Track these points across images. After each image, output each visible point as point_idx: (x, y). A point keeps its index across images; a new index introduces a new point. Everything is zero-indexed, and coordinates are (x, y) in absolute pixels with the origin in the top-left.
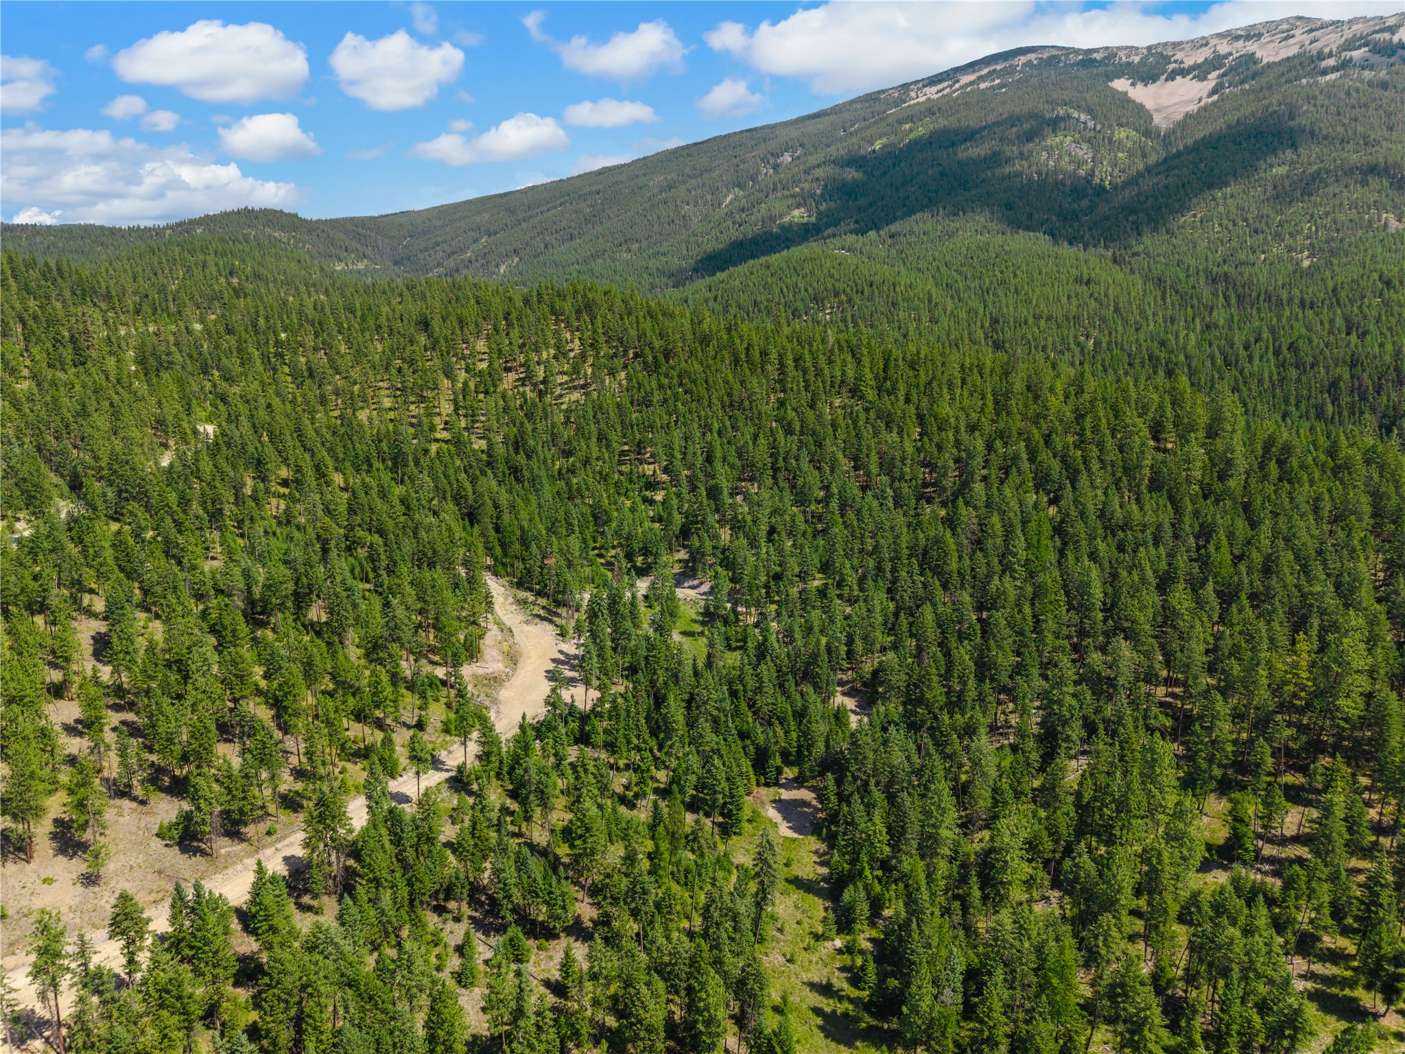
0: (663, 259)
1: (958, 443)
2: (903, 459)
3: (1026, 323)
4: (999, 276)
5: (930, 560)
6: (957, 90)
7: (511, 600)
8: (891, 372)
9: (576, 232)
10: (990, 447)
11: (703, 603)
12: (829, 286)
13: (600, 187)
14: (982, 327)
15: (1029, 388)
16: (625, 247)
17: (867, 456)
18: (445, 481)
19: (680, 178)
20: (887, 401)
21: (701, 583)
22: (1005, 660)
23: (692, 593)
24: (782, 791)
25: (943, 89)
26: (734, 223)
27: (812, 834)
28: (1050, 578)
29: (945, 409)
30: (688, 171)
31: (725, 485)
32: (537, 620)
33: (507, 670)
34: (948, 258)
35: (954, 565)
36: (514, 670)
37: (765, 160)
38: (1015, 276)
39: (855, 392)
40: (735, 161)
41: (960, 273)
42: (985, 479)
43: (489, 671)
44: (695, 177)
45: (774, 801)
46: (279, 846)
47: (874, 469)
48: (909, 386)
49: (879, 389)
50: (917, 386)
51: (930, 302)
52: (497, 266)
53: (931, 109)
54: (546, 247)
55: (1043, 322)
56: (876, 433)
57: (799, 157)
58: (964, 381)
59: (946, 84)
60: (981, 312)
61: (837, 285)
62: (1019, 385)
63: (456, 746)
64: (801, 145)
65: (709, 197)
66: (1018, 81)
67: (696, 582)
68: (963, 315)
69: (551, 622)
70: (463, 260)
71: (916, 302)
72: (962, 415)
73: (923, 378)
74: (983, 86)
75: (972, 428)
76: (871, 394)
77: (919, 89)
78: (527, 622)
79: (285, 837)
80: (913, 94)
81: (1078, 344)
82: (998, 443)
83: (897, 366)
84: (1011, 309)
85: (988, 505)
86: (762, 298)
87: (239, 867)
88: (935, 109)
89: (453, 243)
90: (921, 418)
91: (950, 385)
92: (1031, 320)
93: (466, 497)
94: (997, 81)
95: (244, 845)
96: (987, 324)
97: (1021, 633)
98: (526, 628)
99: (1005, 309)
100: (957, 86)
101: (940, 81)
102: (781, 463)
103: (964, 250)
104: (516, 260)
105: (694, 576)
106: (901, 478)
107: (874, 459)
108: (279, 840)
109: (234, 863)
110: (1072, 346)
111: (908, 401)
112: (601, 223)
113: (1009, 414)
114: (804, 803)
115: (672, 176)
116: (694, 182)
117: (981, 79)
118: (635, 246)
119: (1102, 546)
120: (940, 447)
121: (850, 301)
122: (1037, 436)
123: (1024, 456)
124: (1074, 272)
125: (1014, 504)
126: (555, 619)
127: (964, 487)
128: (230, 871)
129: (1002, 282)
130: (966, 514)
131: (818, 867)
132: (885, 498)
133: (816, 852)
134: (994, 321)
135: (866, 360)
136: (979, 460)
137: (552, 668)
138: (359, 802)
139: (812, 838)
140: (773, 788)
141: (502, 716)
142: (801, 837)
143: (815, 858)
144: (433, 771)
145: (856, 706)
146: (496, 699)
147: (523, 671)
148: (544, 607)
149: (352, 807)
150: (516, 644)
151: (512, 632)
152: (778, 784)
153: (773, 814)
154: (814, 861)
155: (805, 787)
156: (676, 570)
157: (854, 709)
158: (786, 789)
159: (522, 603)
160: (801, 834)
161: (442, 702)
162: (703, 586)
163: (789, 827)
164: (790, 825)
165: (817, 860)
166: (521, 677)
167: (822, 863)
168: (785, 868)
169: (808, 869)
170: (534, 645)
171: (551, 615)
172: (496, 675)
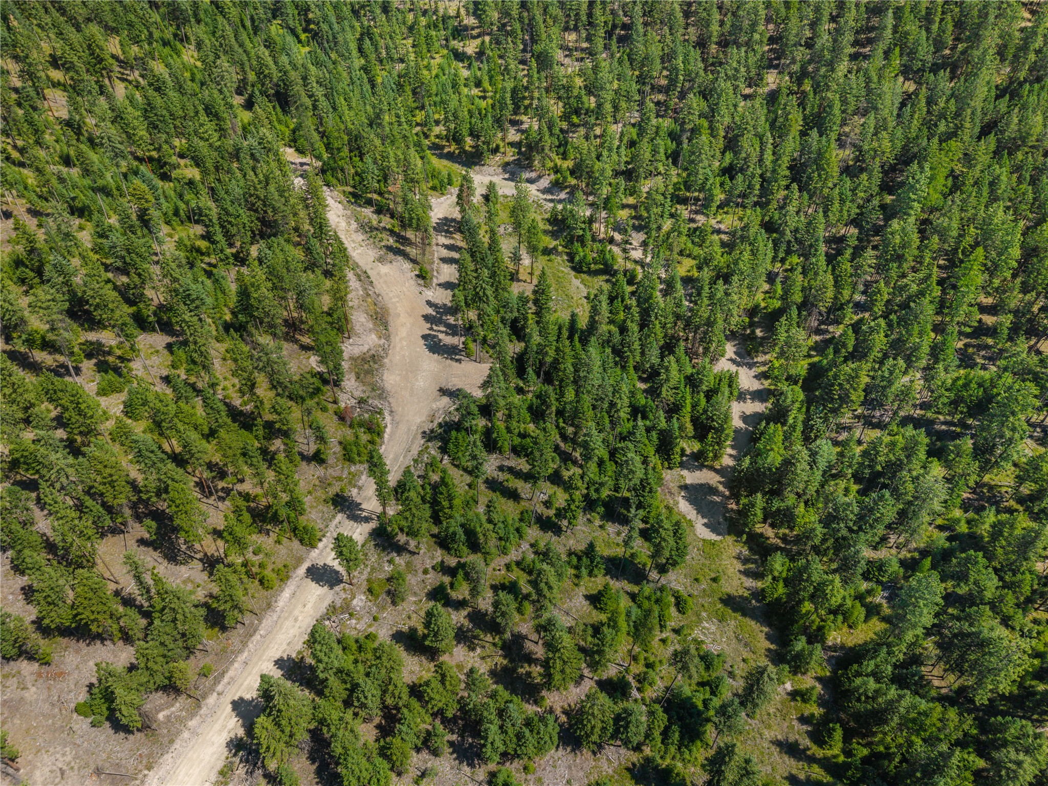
7: (354, 225)
11: (547, 205)
18: (240, 50)
21: (540, 177)
24: (685, 473)
27: (729, 534)
32: (391, 256)
33: (382, 341)
36: (388, 338)
43: (365, 348)
45: (681, 488)
46: (220, 688)
63: (364, 477)
67: (533, 175)
69: (405, 255)
78: (381, 260)
79: (222, 674)
87: (186, 735)
93: (269, 76)
95: (182, 699)
98: (384, 269)
102: (608, 16)
105: (530, 167)
108: (217, 681)
109: (179, 732)
114: (712, 490)
126: (408, 249)
128: (177, 745)
131: (744, 579)
133: (738, 558)
137: (428, 332)
138: (286, 594)
139: (730, 539)
140: (677, 471)
141: (397, 418)
142: (719, 538)
143: (740, 566)
144: (352, 522)
145: (735, 353)
146: (383, 390)
147: (397, 339)
148: (392, 232)
149: (281, 604)
150: (378, 295)
151: (368, 277)
152: (682, 465)
153: (684, 507)
154: (740, 571)
155: (706, 467)
156: (510, 158)
157: (734, 357)
158: (688, 469)
159: (368, 229)
160: (719, 534)
161: (331, 412)
162: (542, 180)
163: (705, 525)
164: (706, 521)
165: (742, 568)
166: (398, 349)
167: (747, 573)
168: (714, 585)
169: (736, 583)
170: (398, 296)
171: (402, 244)
172: (373, 352)
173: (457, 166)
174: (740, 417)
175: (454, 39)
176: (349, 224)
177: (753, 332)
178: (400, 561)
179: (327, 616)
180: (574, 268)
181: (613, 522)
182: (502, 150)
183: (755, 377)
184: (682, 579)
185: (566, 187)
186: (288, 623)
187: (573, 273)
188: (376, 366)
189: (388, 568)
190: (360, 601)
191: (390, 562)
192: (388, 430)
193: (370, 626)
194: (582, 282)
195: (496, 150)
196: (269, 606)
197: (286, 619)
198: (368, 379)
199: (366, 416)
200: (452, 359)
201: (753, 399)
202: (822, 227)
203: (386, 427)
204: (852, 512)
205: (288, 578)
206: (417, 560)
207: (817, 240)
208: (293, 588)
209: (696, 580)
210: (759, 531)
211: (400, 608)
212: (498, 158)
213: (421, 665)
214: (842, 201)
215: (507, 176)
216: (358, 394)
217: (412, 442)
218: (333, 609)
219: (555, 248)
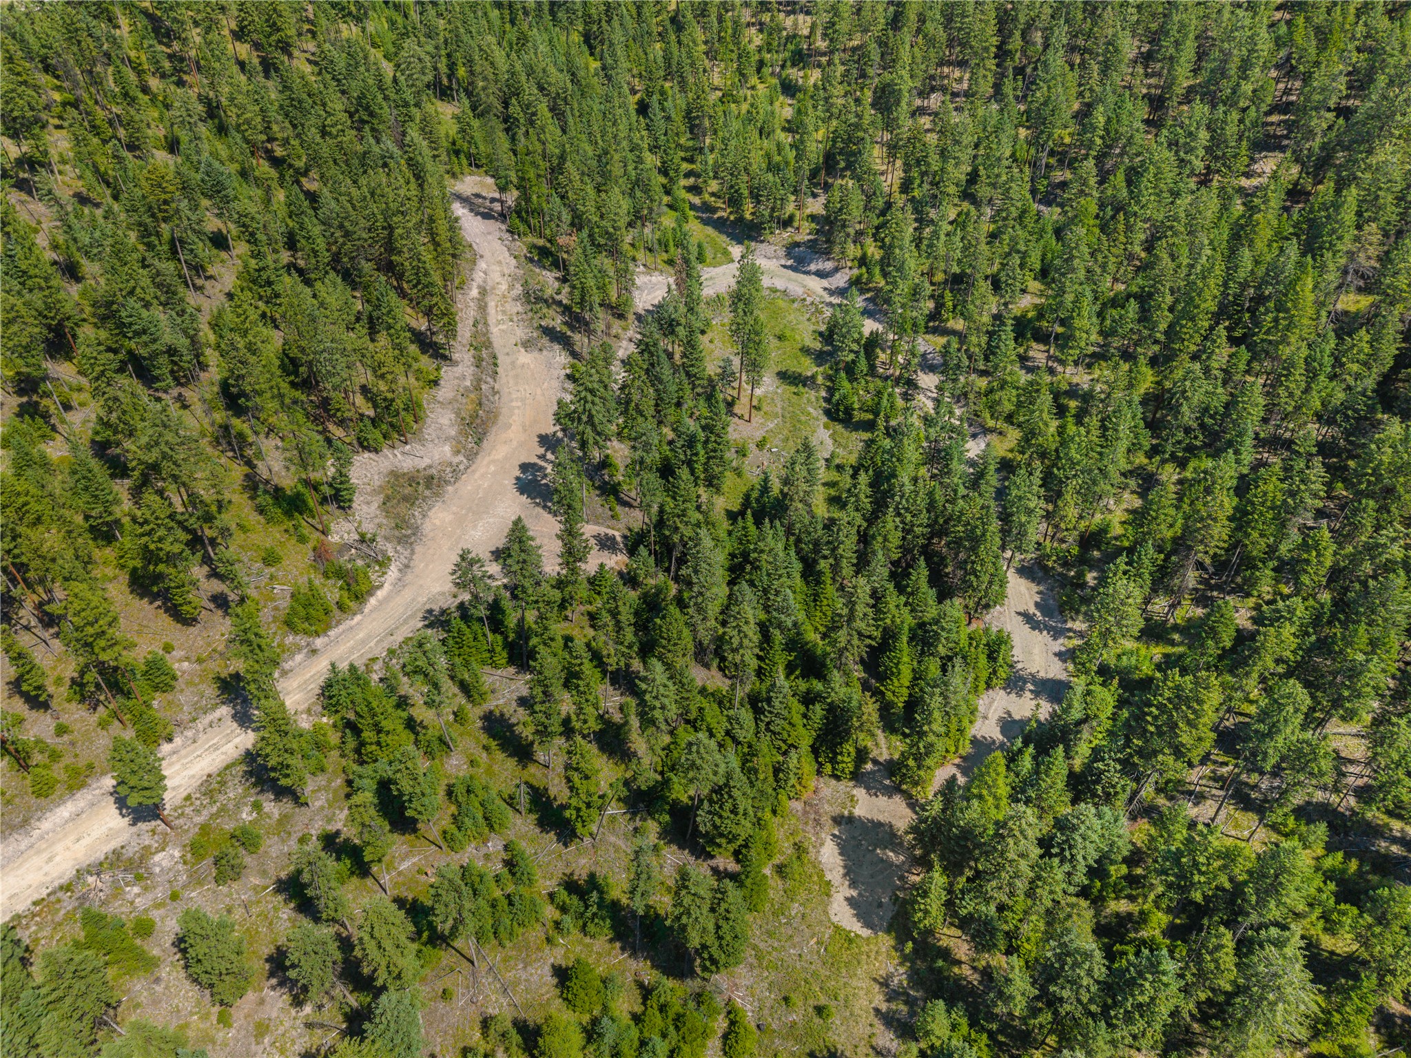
7: (518, 290)
11: (828, 313)
17: (1177, 43)
21: (837, 270)
23: (816, 284)
24: (860, 793)
27: (888, 931)
31: (906, 83)
32: (545, 341)
33: (456, 460)
36: (472, 456)
43: (424, 463)
45: (838, 820)
67: (829, 265)
69: (568, 345)
78: (527, 344)
102: (1016, 42)
105: (826, 254)
126: (577, 337)
131: (879, 1027)
132: (1190, 151)
133: (884, 983)
137: (535, 460)
138: (65, 811)
139: (886, 941)
140: (845, 786)
141: (409, 577)
142: (865, 932)
143: (879, 1001)
144: (235, 725)
145: (1037, 605)
146: (416, 530)
147: (487, 459)
148: (567, 309)
149: (46, 825)
150: (495, 393)
151: (496, 365)
152: (857, 777)
153: (829, 856)
154: (877, 1010)
155: (903, 792)
156: (803, 237)
157: (1032, 610)
158: (868, 789)
159: (534, 299)
160: (868, 924)
161: (310, 545)
162: (838, 275)
163: (850, 900)
164: (854, 893)
165: (884, 1007)
166: (477, 475)
167: (888, 1020)
168: (817, 1020)
169: (861, 1030)
170: (523, 400)
171: (572, 328)
172: (434, 471)
173: (724, 238)
174: (1001, 719)
175: (793, 65)
176: (511, 287)
177: (1080, 575)
178: (272, 808)
179: (97, 869)
180: (827, 413)
181: (681, 847)
182: (796, 224)
183: (1059, 655)
184: (762, 989)
185: (869, 290)
186: (37, 861)
187: (825, 419)
188: (427, 493)
189: (246, 815)
190: (166, 860)
191: (257, 806)
192: (380, 594)
193: (157, 906)
194: (832, 436)
195: (787, 223)
196: (26, 822)
197: (39, 852)
198: (402, 509)
199: (360, 563)
200: (545, 507)
201: (1036, 694)
202: (1257, 412)
203: (381, 586)
204: (1089, 972)
205: (83, 785)
206: (302, 815)
207: (1240, 435)
208: (82, 804)
209: (786, 999)
210: (944, 942)
211: (223, 889)
212: (787, 235)
213: (198, 1003)
214: (1312, 375)
215: (790, 263)
216: (368, 528)
217: (406, 621)
218: (115, 861)
219: (813, 377)
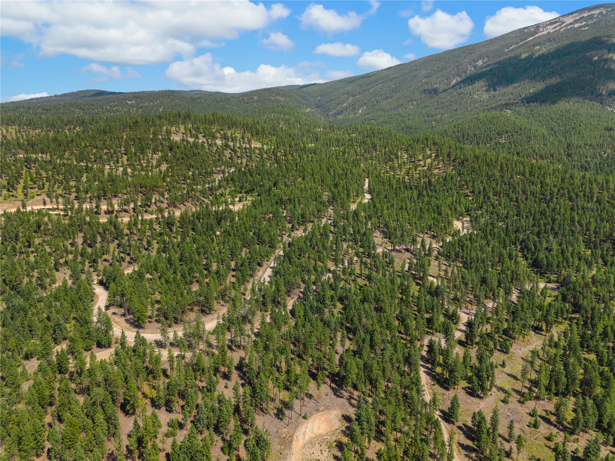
0: (427, 109)
1: (551, 189)
2: (537, 193)
3: (581, 147)
4: (573, 125)
5: (543, 213)
6: (563, 27)
8: (533, 170)
9: (389, 96)
10: (559, 191)
12: (504, 129)
13: (397, 75)
14: (564, 148)
15: (571, 177)
16: (411, 103)
19: (433, 72)
20: (532, 178)
22: (556, 228)
25: (556, 27)
26: (457, 93)
28: (568, 216)
29: (548, 181)
30: (435, 69)
34: (552, 116)
35: (548, 214)
37: (470, 64)
38: (580, 126)
39: (523, 174)
40: (457, 64)
41: (557, 123)
42: (556, 198)
44: (439, 72)
47: (529, 194)
48: (538, 174)
49: (530, 174)
50: (540, 174)
51: (544, 137)
52: (358, 110)
53: (549, 38)
54: (377, 102)
55: (587, 147)
56: (529, 186)
57: (486, 62)
58: (553, 174)
59: (557, 24)
60: (564, 142)
61: (507, 129)
62: (568, 176)
64: (487, 56)
65: (445, 81)
66: (594, 23)
68: (556, 143)
70: (344, 107)
71: (539, 137)
72: (552, 183)
73: (542, 173)
74: (576, 25)
75: (555, 186)
76: (528, 176)
77: (544, 27)
80: (541, 29)
81: (600, 156)
82: (561, 190)
83: (535, 169)
84: (575, 140)
85: (557, 204)
86: (477, 132)
88: (552, 39)
89: (339, 99)
90: (541, 183)
91: (550, 175)
92: (583, 146)
94: (584, 23)
96: (565, 147)
97: (560, 225)
99: (573, 141)
100: (563, 25)
101: (555, 23)
103: (559, 112)
104: (365, 107)
106: (536, 197)
107: (529, 192)
110: (598, 156)
111: (538, 178)
112: (399, 92)
113: (565, 183)
115: (429, 71)
116: (439, 74)
117: (576, 21)
118: (415, 103)
119: (580, 211)
120: (546, 190)
121: (512, 135)
122: (571, 188)
123: (567, 193)
124: (605, 124)
125: (562, 203)
127: (551, 199)
129: (574, 128)
130: (551, 204)
134: (569, 145)
135: (527, 167)
136: (556, 194)
